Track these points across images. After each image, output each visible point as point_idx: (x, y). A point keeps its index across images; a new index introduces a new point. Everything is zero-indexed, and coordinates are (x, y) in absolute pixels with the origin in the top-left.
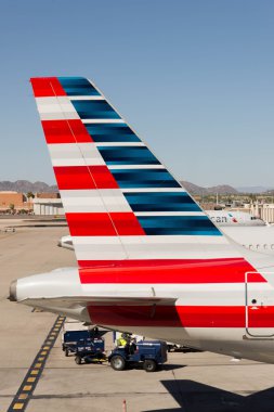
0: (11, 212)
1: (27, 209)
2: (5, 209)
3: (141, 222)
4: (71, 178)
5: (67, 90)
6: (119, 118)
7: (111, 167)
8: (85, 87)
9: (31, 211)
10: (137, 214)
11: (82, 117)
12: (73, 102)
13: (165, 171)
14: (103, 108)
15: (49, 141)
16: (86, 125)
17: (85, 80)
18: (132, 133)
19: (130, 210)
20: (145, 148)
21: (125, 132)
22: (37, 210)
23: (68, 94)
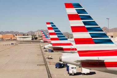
0: (11, 40)
1: (15, 39)
2: (9, 39)
3: (94, 40)
4: (75, 29)
5: (74, 6)
6: (88, 14)
7: (86, 26)
8: (79, 6)
9: (16, 39)
10: (93, 38)
11: (78, 13)
12: (76, 9)
13: (99, 27)
14: (84, 11)
15: (70, 20)
16: (79, 15)
17: (79, 4)
18: (91, 18)
19: (91, 37)
20: (94, 21)
21: (89, 17)
22: (18, 39)
23: (75, 8)
